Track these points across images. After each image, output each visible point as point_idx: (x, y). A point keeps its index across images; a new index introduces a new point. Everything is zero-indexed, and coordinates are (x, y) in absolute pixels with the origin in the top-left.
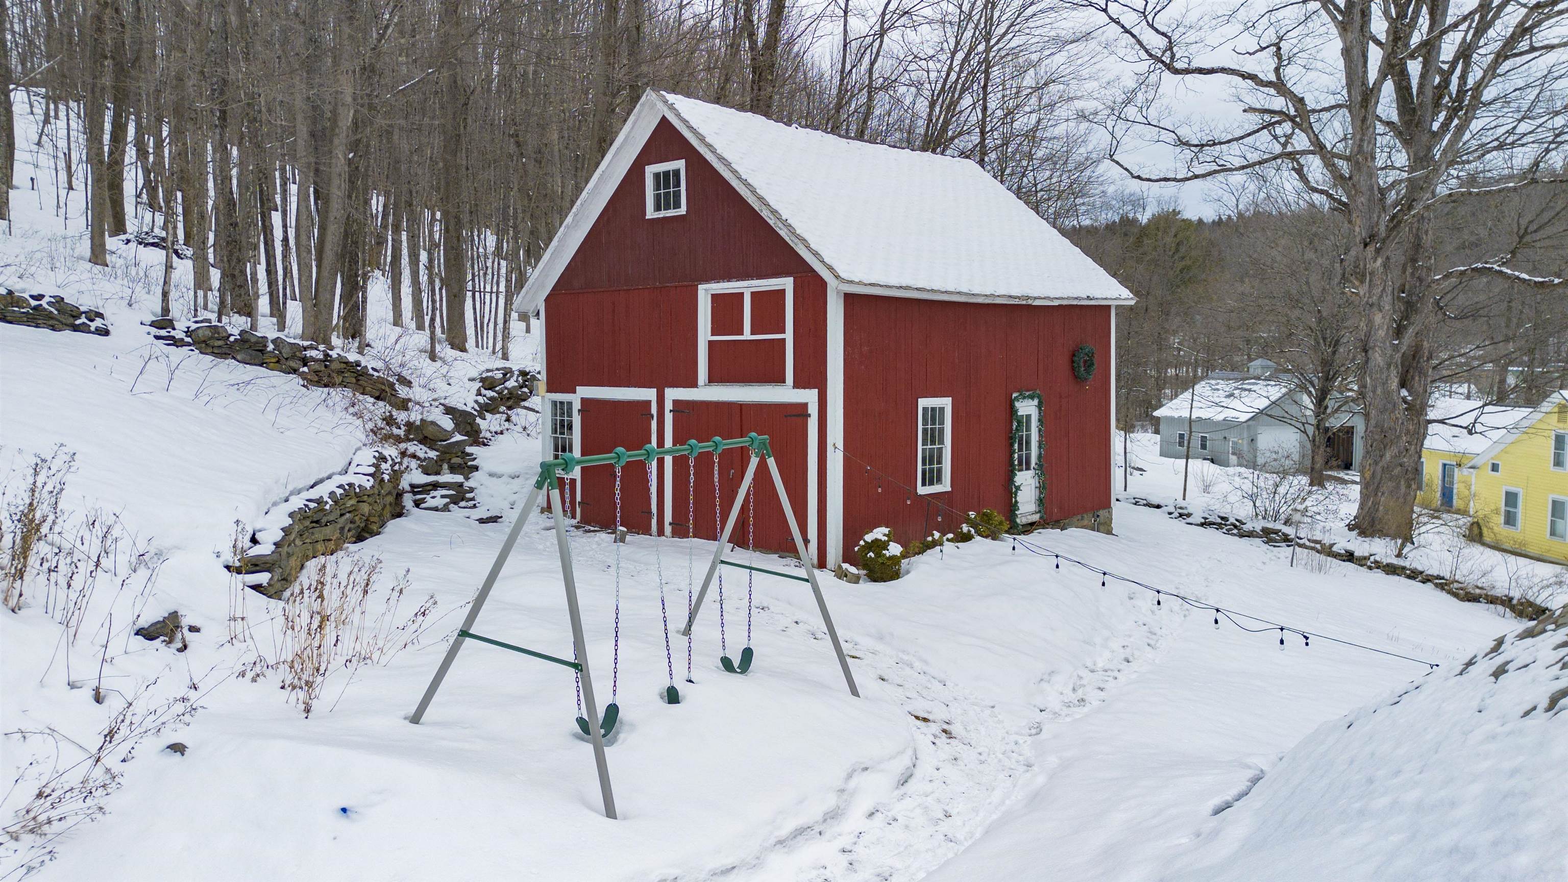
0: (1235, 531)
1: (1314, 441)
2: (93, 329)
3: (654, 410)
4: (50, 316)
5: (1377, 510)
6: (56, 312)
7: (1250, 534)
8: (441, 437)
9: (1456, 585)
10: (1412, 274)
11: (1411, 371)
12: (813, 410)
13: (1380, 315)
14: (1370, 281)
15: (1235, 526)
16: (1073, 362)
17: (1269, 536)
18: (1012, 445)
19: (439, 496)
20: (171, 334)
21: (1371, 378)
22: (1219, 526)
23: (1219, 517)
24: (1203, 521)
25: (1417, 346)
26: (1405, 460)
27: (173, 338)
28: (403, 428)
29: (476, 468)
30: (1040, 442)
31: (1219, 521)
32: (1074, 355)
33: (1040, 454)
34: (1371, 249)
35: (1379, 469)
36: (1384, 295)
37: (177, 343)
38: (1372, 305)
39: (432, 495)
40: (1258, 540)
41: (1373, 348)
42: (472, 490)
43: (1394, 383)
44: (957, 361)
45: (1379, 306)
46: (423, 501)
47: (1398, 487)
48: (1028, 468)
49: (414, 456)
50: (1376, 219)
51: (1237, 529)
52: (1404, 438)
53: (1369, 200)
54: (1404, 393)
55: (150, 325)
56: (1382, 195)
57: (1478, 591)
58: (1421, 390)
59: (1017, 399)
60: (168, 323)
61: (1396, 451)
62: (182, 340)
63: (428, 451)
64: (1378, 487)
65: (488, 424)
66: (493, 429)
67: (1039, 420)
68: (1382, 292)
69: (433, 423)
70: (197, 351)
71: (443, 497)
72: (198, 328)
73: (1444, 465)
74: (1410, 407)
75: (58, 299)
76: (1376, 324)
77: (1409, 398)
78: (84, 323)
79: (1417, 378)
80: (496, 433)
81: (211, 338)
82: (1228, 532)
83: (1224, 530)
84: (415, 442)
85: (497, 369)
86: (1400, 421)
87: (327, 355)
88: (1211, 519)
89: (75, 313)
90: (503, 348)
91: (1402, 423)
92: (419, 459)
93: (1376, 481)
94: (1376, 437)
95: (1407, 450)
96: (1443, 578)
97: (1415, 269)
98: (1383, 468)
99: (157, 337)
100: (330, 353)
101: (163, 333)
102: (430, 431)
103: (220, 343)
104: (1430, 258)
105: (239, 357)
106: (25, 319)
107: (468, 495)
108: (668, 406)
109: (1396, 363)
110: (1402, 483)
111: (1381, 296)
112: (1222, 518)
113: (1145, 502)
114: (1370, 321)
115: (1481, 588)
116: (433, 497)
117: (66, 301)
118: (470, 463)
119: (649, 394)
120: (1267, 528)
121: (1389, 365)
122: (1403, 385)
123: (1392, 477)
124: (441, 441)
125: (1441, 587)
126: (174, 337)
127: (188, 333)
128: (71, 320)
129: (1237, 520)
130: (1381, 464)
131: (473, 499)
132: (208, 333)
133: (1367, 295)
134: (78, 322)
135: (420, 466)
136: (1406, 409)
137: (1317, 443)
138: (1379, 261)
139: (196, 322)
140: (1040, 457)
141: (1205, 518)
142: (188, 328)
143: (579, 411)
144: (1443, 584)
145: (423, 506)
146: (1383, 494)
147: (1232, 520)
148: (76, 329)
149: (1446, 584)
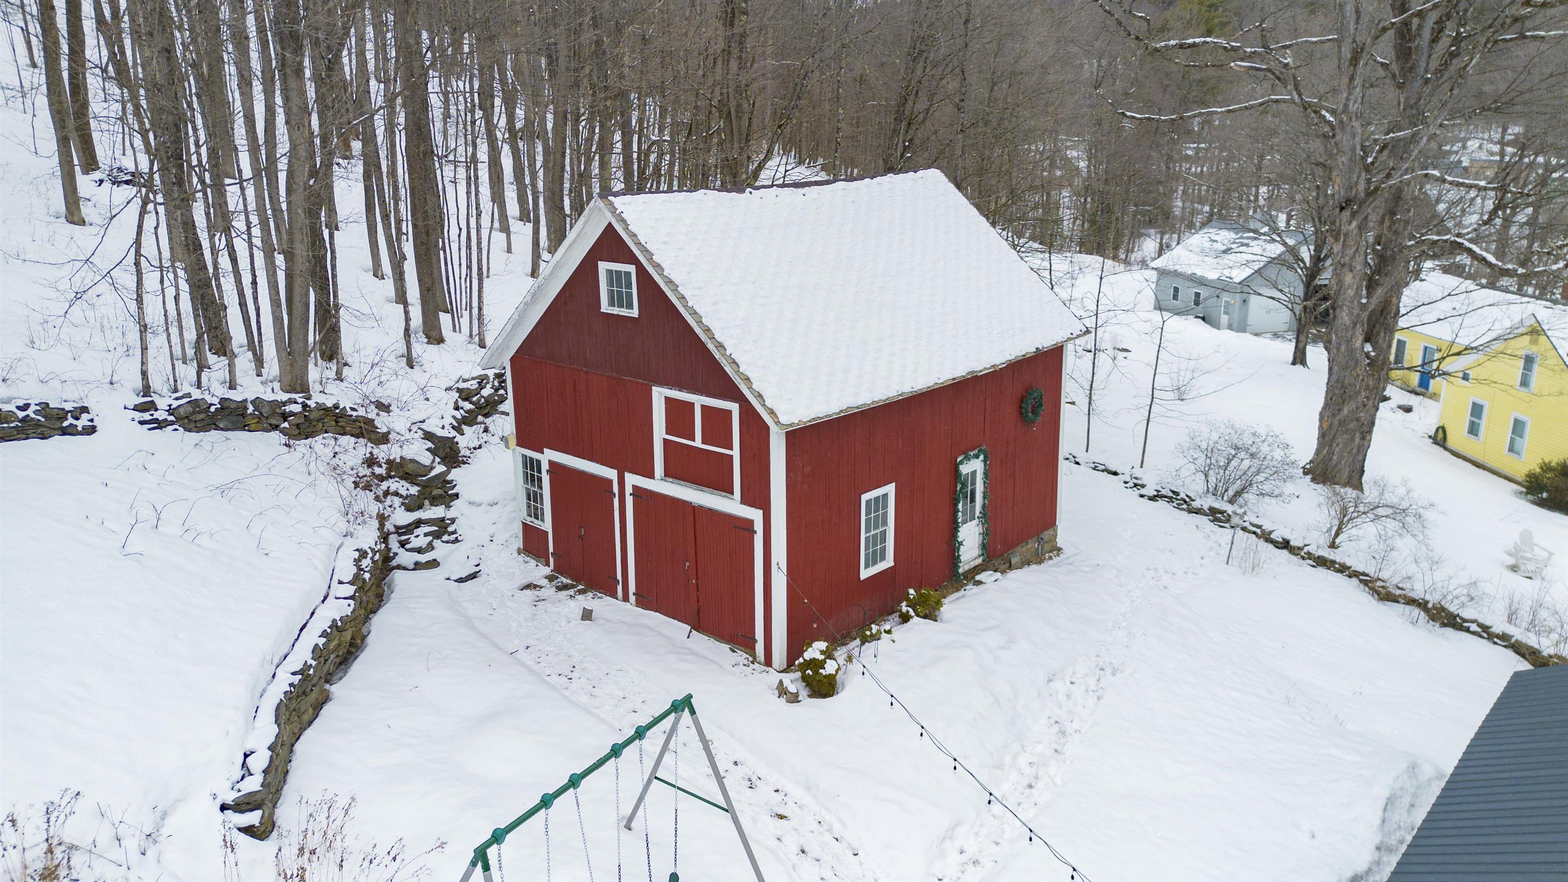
0: (1185, 506)
1: (1300, 319)
2: (80, 428)
3: (616, 489)
4: (38, 424)
5: (1331, 459)
6: (43, 420)
7: (1198, 511)
8: (421, 473)
9: (1379, 583)
10: (1390, 228)
11: (1378, 326)
12: (759, 527)
13: (1351, 275)
14: (1344, 241)
15: (1185, 502)
16: (1021, 408)
17: (1215, 515)
18: (956, 505)
19: (422, 535)
20: (155, 417)
21: (1336, 335)
22: (1171, 500)
23: (1171, 491)
24: (1155, 493)
25: (1386, 301)
26: (1362, 414)
27: (156, 421)
28: (384, 466)
29: (457, 496)
30: (985, 493)
31: (1171, 494)
32: (1022, 401)
33: (984, 504)
34: (1346, 214)
35: (1336, 422)
36: (1357, 255)
37: (160, 425)
38: (1343, 265)
39: (415, 534)
40: (1205, 519)
41: (1341, 307)
42: (453, 521)
43: (1360, 338)
44: (900, 446)
45: (1351, 266)
46: (407, 541)
47: (1353, 439)
48: (972, 519)
49: (396, 494)
50: (1355, 179)
51: (1186, 505)
52: (1363, 394)
53: (1350, 160)
54: (1368, 347)
55: (134, 409)
56: (1364, 153)
57: (1398, 592)
58: (1385, 346)
59: (961, 462)
60: (150, 406)
61: (1354, 406)
62: (166, 420)
63: (410, 488)
64: (1334, 437)
65: (467, 439)
66: (471, 445)
67: (984, 474)
68: (1355, 252)
69: (413, 461)
70: (181, 429)
71: (426, 535)
72: (179, 406)
73: (1426, 348)
74: (1372, 363)
75: (43, 406)
76: (1347, 283)
77: (1373, 354)
78: (71, 424)
79: (1382, 334)
80: (475, 448)
81: (194, 413)
82: (1178, 507)
83: (1175, 504)
84: (397, 479)
85: (473, 379)
86: (1361, 378)
87: (305, 406)
88: (1163, 492)
89: (62, 414)
90: (479, 334)
91: (1363, 380)
92: (401, 496)
93: (1333, 432)
94: (1337, 392)
95: (1365, 406)
96: (1367, 575)
97: (1393, 222)
98: (1340, 421)
99: (142, 423)
100: (309, 402)
101: (146, 416)
102: (410, 468)
103: (202, 416)
104: (1409, 211)
105: (221, 426)
106: (15, 433)
107: (450, 529)
108: (629, 490)
109: (1362, 321)
110: (1357, 435)
111: (1354, 257)
112: (1173, 492)
113: (1103, 467)
114: (1340, 280)
115: (1402, 589)
116: (417, 537)
117: (51, 406)
118: (450, 492)
119: (611, 474)
120: (1214, 508)
121: (1355, 324)
122: (1367, 339)
123: (1348, 430)
124: (422, 476)
125: (1365, 583)
126: (157, 419)
127: (171, 411)
128: (58, 425)
129: (1187, 496)
130: (1338, 418)
131: (454, 532)
132: (189, 409)
133: (1340, 254)
134: (65, 424)
135: (403, 504)
136: (1368, 364)
137: (1303, 323)
138: (1354, 224)
139: (177, 399)
140: (984, 506)
141: (1158, 491)
142: (170, 406)
143: (547, 471)
144: (1367, 582)
145: (407, 546)
146: (1338, 445)
147: (1182, 495)
148: (65, 432)
149: (1370, 581)
